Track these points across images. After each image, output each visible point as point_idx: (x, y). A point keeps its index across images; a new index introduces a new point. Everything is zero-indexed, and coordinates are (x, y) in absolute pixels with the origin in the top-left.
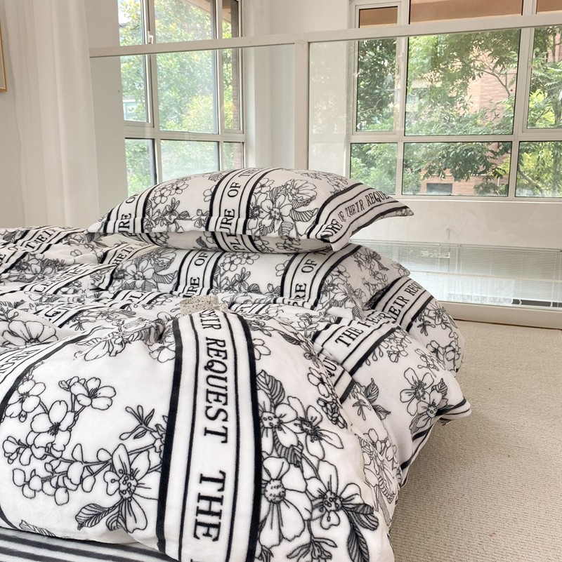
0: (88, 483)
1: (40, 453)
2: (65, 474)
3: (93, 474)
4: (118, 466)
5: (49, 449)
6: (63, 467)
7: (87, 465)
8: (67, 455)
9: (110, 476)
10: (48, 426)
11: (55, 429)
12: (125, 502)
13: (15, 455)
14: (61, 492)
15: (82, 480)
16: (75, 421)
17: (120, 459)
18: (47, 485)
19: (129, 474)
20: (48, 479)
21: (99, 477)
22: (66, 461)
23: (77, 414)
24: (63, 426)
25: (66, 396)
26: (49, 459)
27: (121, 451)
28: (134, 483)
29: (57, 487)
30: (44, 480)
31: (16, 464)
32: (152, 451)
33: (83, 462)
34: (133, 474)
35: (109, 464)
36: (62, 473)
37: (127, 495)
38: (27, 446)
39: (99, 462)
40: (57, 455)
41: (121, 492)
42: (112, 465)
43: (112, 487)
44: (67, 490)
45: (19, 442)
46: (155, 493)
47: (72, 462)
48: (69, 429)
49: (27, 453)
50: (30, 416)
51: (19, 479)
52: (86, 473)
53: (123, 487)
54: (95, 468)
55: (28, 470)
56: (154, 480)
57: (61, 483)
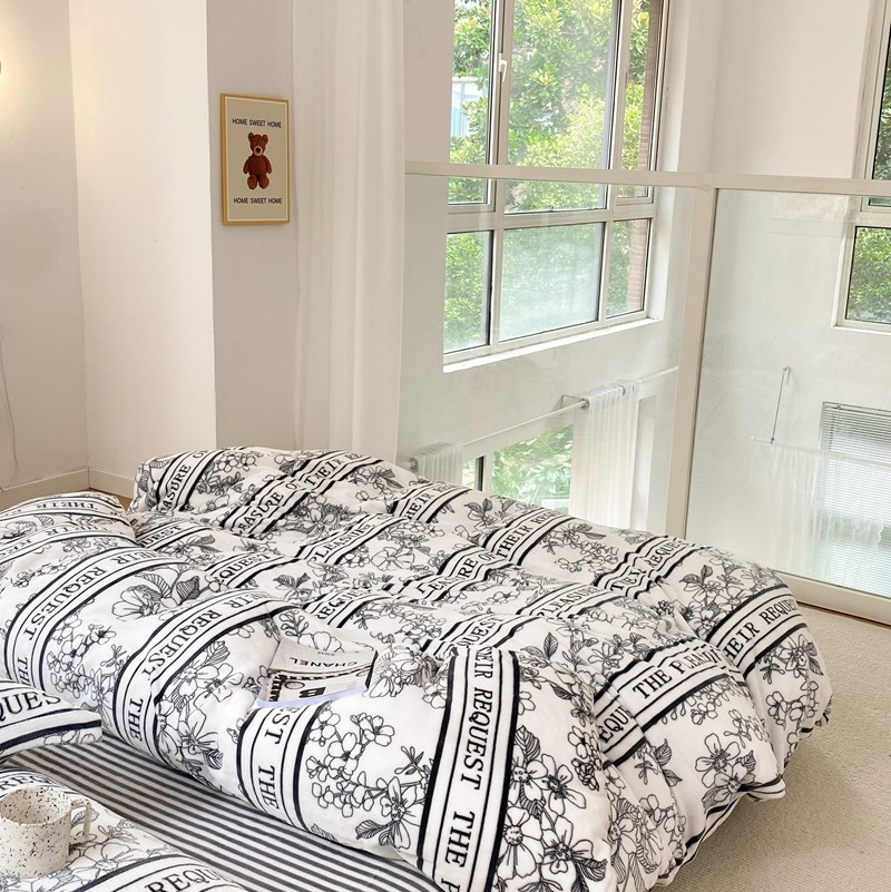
0: (368, 803)
1: (334, 773)
2: (352, 793)
3: (373, 797)
4: (392, 795)
5: (341, 771)
6: (351, 788)
7: (369, 790)
8: (354, 779)
9: (385, 801)
10: (341, 753)
11: (346, 756)
12: (395, 824)
13: (314, 773)
14: (347, 807)
15: (364, 801)
16: (362, 752)
17: (394, 789)
18: (337, 799)
19: (399, 802)
20: (339, 795)
21: (377, 800)
22: (353, 784)
23: (363, 746)
24: (353, 755)
25: (356, 729)
26: (340, 779)
27: (395, 782)
28: (403, 810)
29: (345, 803)
30: (335, 796)
31: (315, 779)
32: (419, 786)
33: (365, 786)
34: (403, 803)
35: (385, 791)
36: (349, 793)
37: (397, 819)
38: (324, 767)
39: (378, 789)
40: (347, 777)
41: (393, 815)
42: (387, 793)
43: (387, 810)
44: (352, 806)
45: (318, 762)
46: (418, 821)
47: (357, 785)
48: (357, 758)
49: (324, 772)
50: (328, 742)
51: (317, 791)
52: (367, 796)
53: (395, 812)
54: (374, 793)
55: (324, 785)
56: (418, 810)
57: (347, 800)
